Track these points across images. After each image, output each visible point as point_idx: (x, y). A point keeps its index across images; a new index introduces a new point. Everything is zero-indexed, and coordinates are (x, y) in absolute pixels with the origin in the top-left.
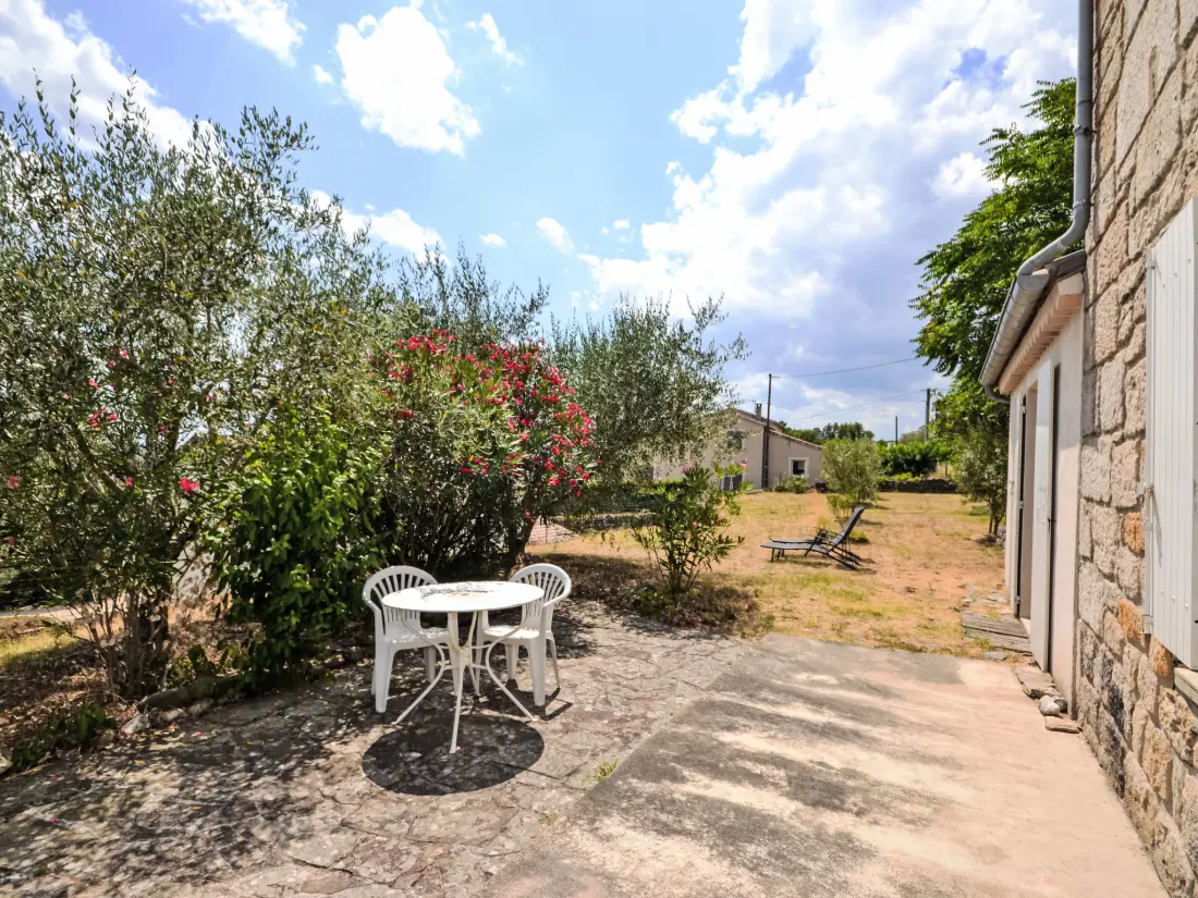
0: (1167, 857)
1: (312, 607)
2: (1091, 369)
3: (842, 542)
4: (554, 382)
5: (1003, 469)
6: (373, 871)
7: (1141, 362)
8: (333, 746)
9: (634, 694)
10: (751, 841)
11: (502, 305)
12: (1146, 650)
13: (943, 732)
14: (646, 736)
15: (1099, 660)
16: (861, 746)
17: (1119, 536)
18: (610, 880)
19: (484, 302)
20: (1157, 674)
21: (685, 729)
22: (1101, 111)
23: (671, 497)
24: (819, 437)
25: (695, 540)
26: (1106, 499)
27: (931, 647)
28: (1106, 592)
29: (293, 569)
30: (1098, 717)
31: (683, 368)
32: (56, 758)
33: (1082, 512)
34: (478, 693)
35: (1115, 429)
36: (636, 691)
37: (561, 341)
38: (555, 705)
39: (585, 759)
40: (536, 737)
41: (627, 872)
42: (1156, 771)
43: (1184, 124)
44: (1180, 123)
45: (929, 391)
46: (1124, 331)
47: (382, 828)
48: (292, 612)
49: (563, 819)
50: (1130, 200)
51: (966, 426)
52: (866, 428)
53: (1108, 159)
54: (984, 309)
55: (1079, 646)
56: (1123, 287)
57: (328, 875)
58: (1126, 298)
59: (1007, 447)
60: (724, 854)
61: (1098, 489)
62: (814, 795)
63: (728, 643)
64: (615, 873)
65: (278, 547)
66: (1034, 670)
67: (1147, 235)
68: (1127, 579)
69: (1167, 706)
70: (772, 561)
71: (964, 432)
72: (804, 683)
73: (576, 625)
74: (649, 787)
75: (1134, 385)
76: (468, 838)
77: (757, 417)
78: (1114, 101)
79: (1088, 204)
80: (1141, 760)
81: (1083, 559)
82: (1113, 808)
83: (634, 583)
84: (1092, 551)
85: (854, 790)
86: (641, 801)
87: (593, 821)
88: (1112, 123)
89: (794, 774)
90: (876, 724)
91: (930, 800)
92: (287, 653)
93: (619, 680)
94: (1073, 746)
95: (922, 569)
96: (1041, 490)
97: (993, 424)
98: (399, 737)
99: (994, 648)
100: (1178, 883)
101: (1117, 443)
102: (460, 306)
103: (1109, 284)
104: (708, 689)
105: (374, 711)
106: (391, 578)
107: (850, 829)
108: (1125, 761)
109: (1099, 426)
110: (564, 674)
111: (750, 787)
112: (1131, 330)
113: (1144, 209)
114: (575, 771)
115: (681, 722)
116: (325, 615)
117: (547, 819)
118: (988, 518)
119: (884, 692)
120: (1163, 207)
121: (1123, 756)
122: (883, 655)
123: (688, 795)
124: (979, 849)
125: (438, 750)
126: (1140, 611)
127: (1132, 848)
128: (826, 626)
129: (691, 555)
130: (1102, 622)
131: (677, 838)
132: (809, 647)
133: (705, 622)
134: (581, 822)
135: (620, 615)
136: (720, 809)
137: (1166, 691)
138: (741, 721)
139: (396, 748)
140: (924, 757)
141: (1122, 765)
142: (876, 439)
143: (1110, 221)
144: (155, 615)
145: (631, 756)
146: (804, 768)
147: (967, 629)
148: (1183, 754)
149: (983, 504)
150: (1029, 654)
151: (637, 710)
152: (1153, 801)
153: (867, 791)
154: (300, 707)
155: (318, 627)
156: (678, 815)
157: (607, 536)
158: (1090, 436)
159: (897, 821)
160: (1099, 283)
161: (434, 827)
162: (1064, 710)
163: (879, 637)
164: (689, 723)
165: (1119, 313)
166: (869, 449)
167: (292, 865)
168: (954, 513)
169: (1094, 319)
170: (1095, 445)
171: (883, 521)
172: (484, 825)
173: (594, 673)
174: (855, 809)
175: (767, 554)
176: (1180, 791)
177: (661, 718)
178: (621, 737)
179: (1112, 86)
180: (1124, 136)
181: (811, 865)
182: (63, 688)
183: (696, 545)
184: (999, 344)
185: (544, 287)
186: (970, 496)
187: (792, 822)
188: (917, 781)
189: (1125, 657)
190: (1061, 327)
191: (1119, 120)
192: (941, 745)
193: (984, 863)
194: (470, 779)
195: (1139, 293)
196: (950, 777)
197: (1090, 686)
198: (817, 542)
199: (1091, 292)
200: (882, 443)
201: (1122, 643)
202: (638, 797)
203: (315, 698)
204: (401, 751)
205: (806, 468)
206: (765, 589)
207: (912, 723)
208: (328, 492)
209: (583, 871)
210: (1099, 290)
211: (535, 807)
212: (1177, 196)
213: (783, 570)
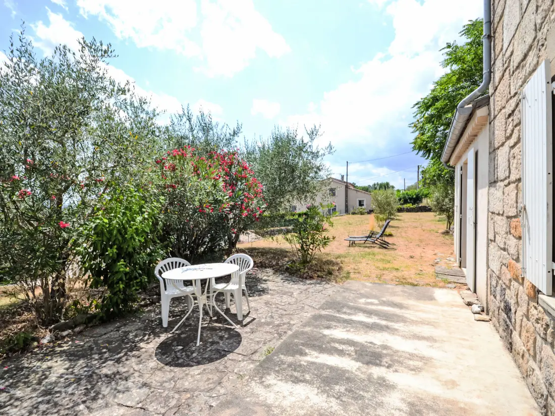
0: (534, 383)
1: (131, 279)
2: (493, 151)
3: (380, 236)
4: (245, 168)
5: (452, 200)
6: (155, 408)
7: (518, 146)
8: (142, 345)
9: (285, 312)
10: (337, 384)
11: (219, 133)
12: (522, 284)
13: (427, 324)
14: (290, 333)
15: (499, 288)
16: (390, 333)
17: (508, 230)
18: (268, 407)
19: (211, 132)
20: (528, 296)
21: (307, 329)
22: (495, 26)
23: (301, 220)
24: (370, 189)
25: (313, 238)
26: (501, 213)
27: (421, 283)
28: (502, 256)
29: (119, 262)
30: (499, 314)
31: (305, 159)
32: (9, 357)
33: (490, 219)
34: (211, 315)
35: (505, 179)
36: (285, 311)
37: (249, 149)
38: (248, 320)
39: (260, 346)
40: (238, 335)
41: (277, 403)
42: (528, 342)
43: (538, 26)
44: (536, 25)
45: (418, 166)
46: (509, 131)
47: (161, 385)
48: (120, 282)
49: (247, 377)
50: (511, 67)
51: (435, 181)
52: (391, 184)
53: (499, 49)
54: (442, 128)
55: (489, 281)
56: (508, 110)
57: (133, 411)
58: (510, 115)
59: (454, 190)
60: (324, 391)
61: (497, 208)
62: (367, 358)
63: (329, 286)
64: (272, 404)
65: (112, 252)
66: (469, 292)
67: (520, 83)
68: (512, 250)
69: (533, 311)
70: (349, 246)
71: (435, 184)
72: (363, 304)
73: (259, 280)
74: (290, 359)
75: (514, 157)
76: (202, 388)
77: (342, 181)
78: (502, 21)
79: (490, 72)
80: (520, 335)
81: (490, 241)
82: (507, 357)
83: (287, 259)
84: (495, 237)
85: (386, 355)
86: (286, 366)
87: (262, 378)
88: (501, 31)
89: (358, 349)
90: (397, 322)
91: (422, 358)
92: (119, 301)
93: (279, 306)
94: (487, 328)
95: (417, 247)
96: (470, 209)
97: (448, 180)
98: (173, 339)
99: (450, 283)
100: (540, 395)
101: (506, 186)
102: (200, 134)
103: (501, 110)
104: (319, 309)
105: (162, 327)
106: (168, 264)
107: (384, 375)
108: (512, 336)
109: (497, 178)
110: (252, 304)
111: (337, 356)
112: (513, 131)
113: (518, 71)
114: (255, 352)
115: (305, 326)
116: (137, 282)
117: (241, 377)
118: (446, 222)
119: (400, 306)
120: (528, 69)
121: (511, 333)
122: (399, 289)
123: (308, 362)
124: (445, 382)
125: (191, 344)
126: (519, 265)
127: (517, 377)
128: (374, 276)
129: (312, 245)
130: (500, 271)
131: (302, 384)
132: (365, 286)
133: (318, 276)
134: (256, 379)
135: (280, 274)
136: (323, 368)
137: (532, 304)
138: (334, 323)
139: (171, 345)
140: (418, 337)
141: (511, 337)
142: (396, 189)
143: (501, 79)
144: (56, 286)
145: (282, 343)
146: (363, 345)
147: (437, 274)
148: (542, 335)
149: (444, 216)
150: (466, 285)
151: (285, 320)
152: (527, 355)
153: (392, 355)
154: (127, 326)
155: (134, 288)
156: (303, 372)
157: (275, 238)
158: (493, 183)
159: (406, 370)
160: (496, 109)
161: (187, 384)
162: (483, 311)
163: (398, 280)
164: (309, 326)
165: (506, 123)
166: (392, 194)
167: (116, 406)
168: (431, 221)
169: (494, 127)
170: (495, 187)
171: (399, 226)
172: (211, 381)
173: (267, 303)
174: (387, 365)
175: (347, 243)
176: (540, 352)
177: (296, 323)
178: (278, 334)
179: (500, 13)
180: (507, 37)
181: (365, 394)
182: (14, 323)
183: (314, 241)
184: (449, 143)
185: (240, 124)
186: (438, 213)
187: (356, 373)
188: (415, 349)
189: (512, 287)
190: (478, 133)
191: (504, 29)
192: (426, 331)
193: (448, 389)
194: (205, 358)
195: (516, 112)
196: (430, 346)
197: (495, 300)
198: (370, 237)
199: (492, 114)
200: (398, 191)
201: (510, 281)
202: (284, 364)
203: (135, 321)
204: (173, 346)
205: (365, 204)
206: (346, 260)
207: (413, 321)
208: (134, 225)
209: (256, 404)
210: (496, 113)
211: (235, 371)
212: (535, 62)
213: (354, 251)
